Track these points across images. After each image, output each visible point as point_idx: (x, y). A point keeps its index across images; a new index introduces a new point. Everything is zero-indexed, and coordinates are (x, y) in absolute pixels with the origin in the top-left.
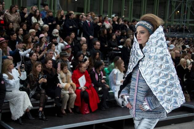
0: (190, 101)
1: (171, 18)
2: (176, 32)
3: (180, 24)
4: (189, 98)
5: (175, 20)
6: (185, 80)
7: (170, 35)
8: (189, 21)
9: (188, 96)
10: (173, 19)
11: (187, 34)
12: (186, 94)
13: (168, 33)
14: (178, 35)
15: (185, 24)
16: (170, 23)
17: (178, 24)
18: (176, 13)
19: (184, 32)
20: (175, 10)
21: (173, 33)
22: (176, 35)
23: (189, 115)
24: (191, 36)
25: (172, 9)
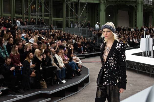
0: (47, 87)
1: (27, 12)
2: (33, 25)
3: (37, 17)
4: (46, 85)
5: (32, 14)
6: (41, 69)
7: (28, 28)
8: (44, 15)
9: (45, 83)
10: (30, 13)
11: (43, 27)
12: (43, 82)
13: (26, 26)
14: (35, 28)
15: (40, 17)
16: (27, 16)
17: (34, 17)
18: (32, 7)
19: (40, 25)
20: (30, 4)
21: (31, 26)
22: (34, 28)
23: (46, 100)
24: (46, 28)
25: (28, 3)
